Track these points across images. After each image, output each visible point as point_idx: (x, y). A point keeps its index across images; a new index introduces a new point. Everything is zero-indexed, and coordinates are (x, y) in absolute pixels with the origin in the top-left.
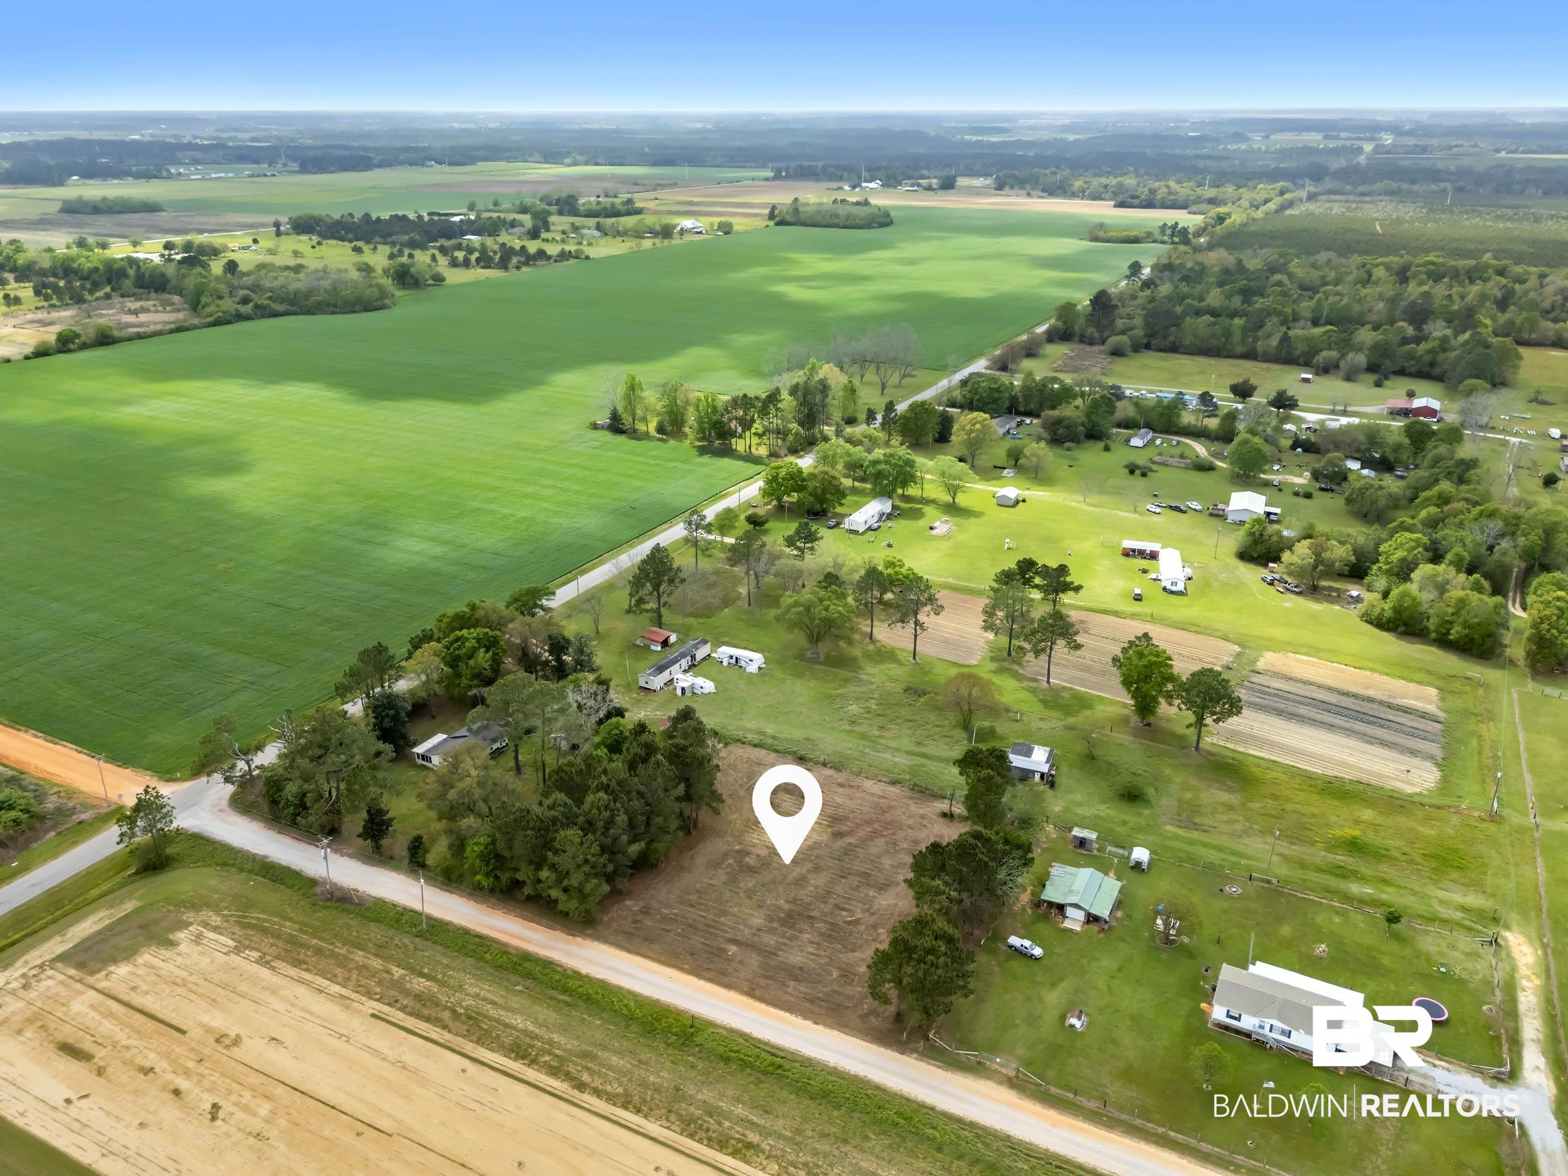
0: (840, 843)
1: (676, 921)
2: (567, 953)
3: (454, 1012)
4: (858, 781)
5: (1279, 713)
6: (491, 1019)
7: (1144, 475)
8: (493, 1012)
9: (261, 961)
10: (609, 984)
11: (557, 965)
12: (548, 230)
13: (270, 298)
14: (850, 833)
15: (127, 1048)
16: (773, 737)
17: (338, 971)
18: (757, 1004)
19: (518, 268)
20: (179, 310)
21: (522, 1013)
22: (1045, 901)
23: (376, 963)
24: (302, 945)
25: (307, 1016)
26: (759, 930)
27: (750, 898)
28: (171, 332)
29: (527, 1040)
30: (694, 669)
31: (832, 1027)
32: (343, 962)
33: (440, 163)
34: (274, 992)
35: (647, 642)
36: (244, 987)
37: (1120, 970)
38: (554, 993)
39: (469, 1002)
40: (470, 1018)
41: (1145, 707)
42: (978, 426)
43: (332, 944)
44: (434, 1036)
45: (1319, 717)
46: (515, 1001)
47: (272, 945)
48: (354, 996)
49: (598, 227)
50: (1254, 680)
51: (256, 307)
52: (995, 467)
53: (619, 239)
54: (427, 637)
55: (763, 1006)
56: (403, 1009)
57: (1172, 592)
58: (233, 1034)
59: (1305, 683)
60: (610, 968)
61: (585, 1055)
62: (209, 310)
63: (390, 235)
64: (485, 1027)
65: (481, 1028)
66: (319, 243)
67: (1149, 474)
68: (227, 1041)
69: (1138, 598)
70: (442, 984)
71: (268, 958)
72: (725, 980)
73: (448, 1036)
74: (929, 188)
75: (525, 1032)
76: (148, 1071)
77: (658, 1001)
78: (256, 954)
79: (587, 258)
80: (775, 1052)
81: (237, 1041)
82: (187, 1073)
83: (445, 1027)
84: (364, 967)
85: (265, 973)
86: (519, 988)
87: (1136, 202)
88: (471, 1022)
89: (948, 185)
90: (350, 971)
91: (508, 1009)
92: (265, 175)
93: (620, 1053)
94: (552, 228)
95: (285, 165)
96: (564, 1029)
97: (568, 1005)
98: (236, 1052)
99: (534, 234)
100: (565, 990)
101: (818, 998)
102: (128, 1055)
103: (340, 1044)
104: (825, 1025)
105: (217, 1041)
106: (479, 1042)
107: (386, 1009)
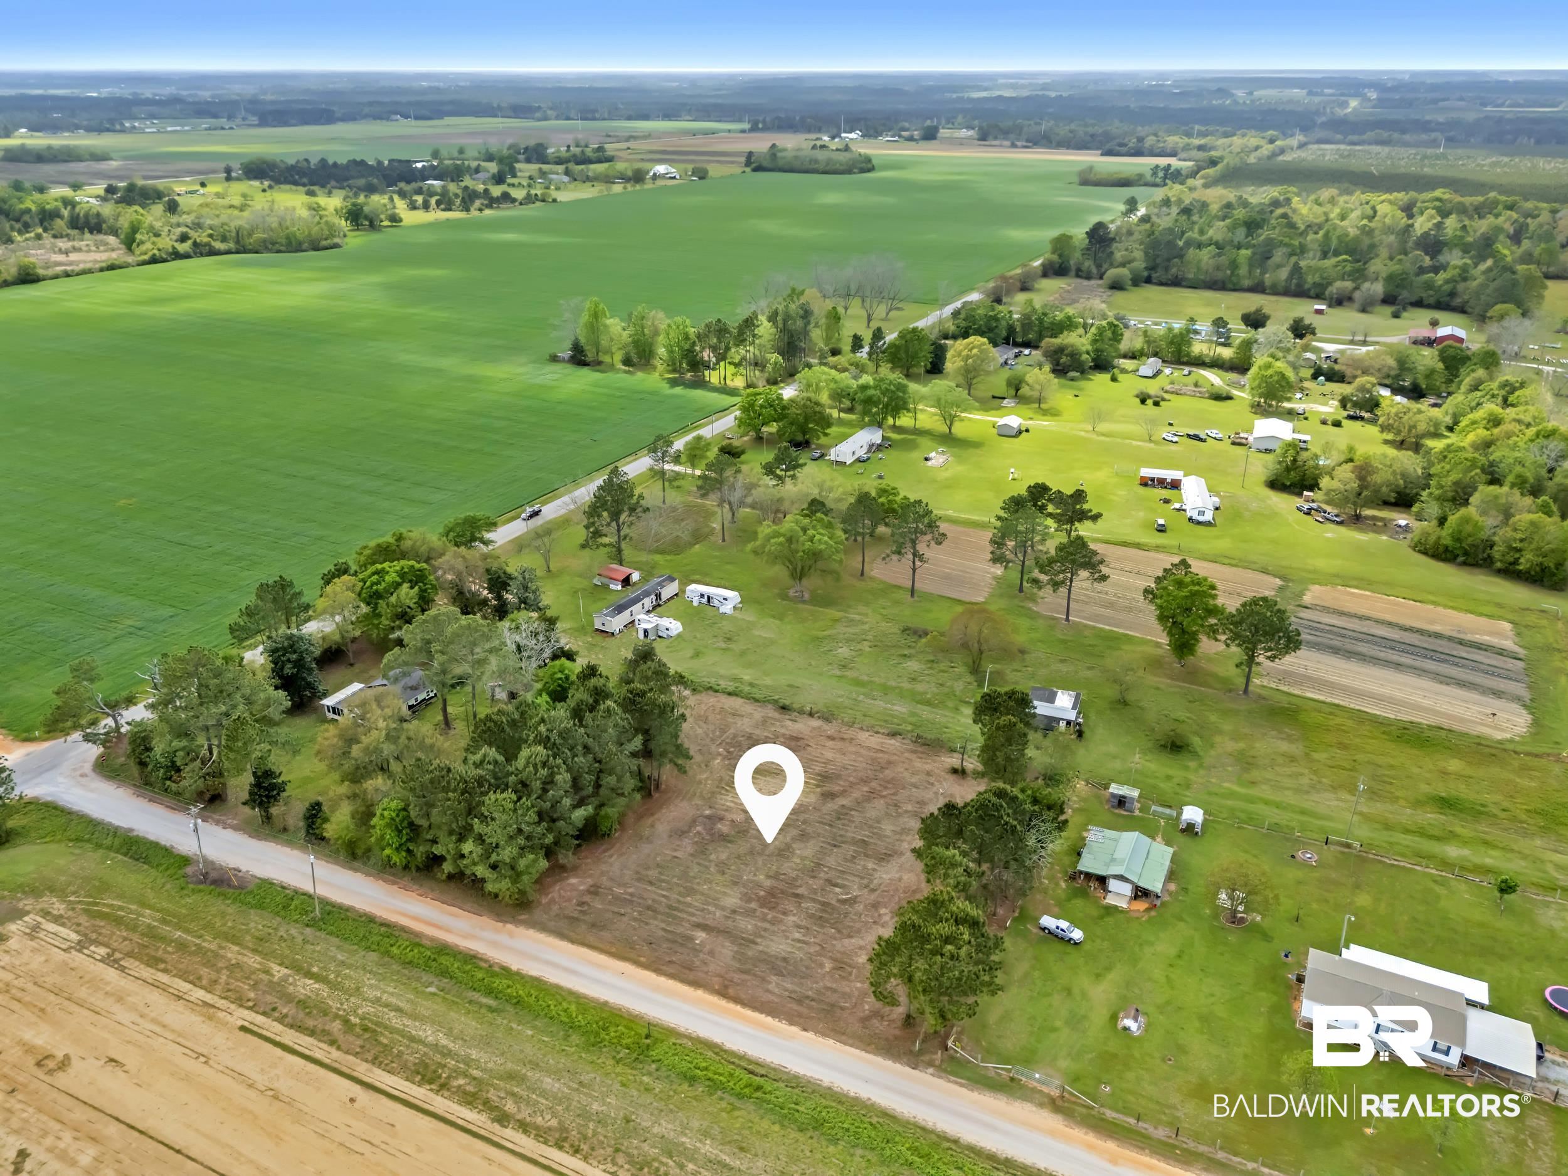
0: (831, 806)
1: (631, 902)
2: (495, 944)
3: (346, 1022)
4: (850, 733)
5: (1335, 651)
6: (393, 1030)
7: (1156, 404)
8: (396, 1021)
9: (109, 960)
10: (546, 983)
11: (481, 959)
12: (514, 176)
13: (211, 236)
14: (843, 793)
16: (751, 685)
17: (204, 971)
18: (731, 1006)
19: (480, 210)
20: (113, 250)
21: (433, 1023)
22: (1081, 873)
23: (253, 961)
24: (163, 939)
25: (158, 1029)
26: (734, 912)
27: (723, 873)
28: (102, 270)
29: (438, 1058)
30: (659, 609)
31: (824, 1035)
32: (210, 959)
33: (406, 117)
34: (120, 1000)
35: (605, 580)
36: (82, 992)
37: (1179, 956)
38: (476, 996)
39: (367, 1009)
40: (366, 1029)
41: (1184, 644)
42: (975, 351)
43: (201, 937)
44: (318, 1055)
45: (1382, 655)
46: (426, 1007)
47: (125, 939)
48: (221, 1003)
49: (567, 173)
50: (1302, 615)
51: (195, 244)
52: (994, 397)
53: (589, 184)
54: (342, 571)
55: (738, 1008)
56: (281, 1020)
57: (1199, 523)
58: (60, 1055)
59: (1361, 618)
60: (548, 963)
61: (511, 1076)
62: (143, 248)
63: (347, 179)
64: (385, 1041)
65: (380, 1043)
66: (270, 187)
67: (1162, 403)
68: (51, 1064)
69: (1161, 529)
70: (334, 986)
71: (117, 955)
72: (691, 976)
73: (335, 1054)
74: (911, 139)
75: (435, 1047)
77: (606, 1003)
78: (103, 951)
79: (554, 201)
80: (753, 1068)
81: (64, 1064)
83: (332, 1043)
84: (238, 965)
85: (111, 974)
86: (432, 989)
87: (1124, 150)
88: (367, 1035)
89: (930, 135)
90: (218, 971)
91: (414, 1017)
92: (223, 128)
93: (556, 1073)
94: (519, 174)
95: (244, 119)
96: (485, 1042)
97: (491, 1010)
99: (499, 179)
100: (490, 992)
101: (808, 997)
103: (195, 1066)
104: (817, 1032)
105: (39, 1064)
106: (375, 1061)
107: (260, 1019)
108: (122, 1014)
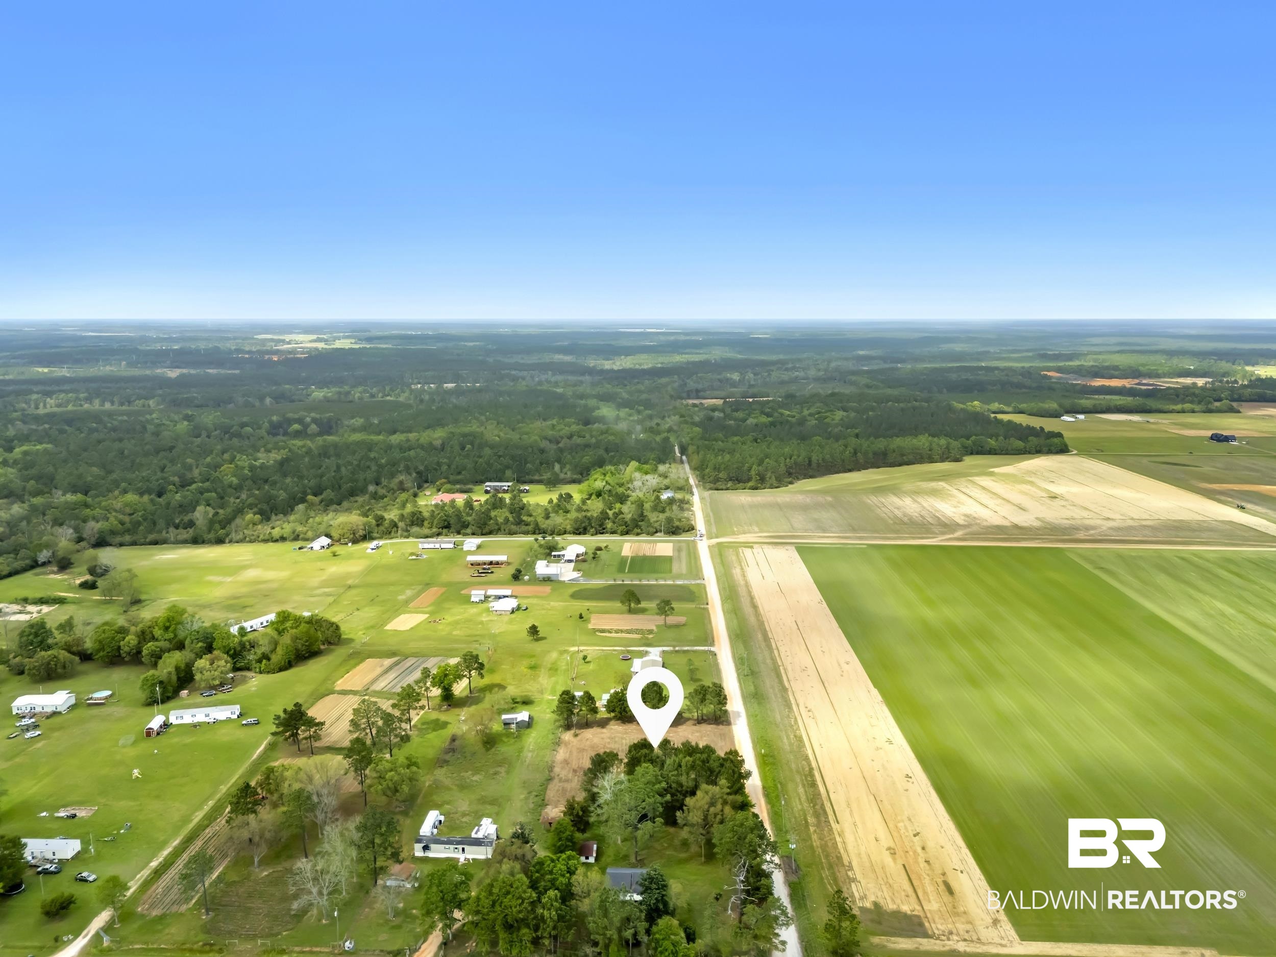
3: (814, 806)
6: (806, 796)
8: (803, 798)
9: (851, 868)
15: (928, 875)
17: (830, 844)
21: (796, 791)
24: (829, 864)
25: (858, 839)
32: (824, 847)
34: (860, 854)
36: (867, 864)
39: (806, 805)
40: (812, 801)
44: (829, 805)
46: (793, 796)
47: (839, 871)
48: (836, 833)
56: (827, 817)
58: (888, 852)
64: (811, 795)
65: (813, 796)
68: (892, 851)
70: (805, 815)
71: (847, 868)
73: (825, 802)
75: (804, 786)
76: (927, 862)
78: (850, 873)
81: (889, 849)
82: (915, 852)
83: (823, 804)
84: (821, 839)
85: (854, 864)
88: (813, 799)
90: (826, 841)
91: (798, 795)
98: (892, 845)
102: (930, 872)
103: (858, 823)
105: (895, 854)
106: (819, 794)
107: (832, 822)
108: (863, 849)
